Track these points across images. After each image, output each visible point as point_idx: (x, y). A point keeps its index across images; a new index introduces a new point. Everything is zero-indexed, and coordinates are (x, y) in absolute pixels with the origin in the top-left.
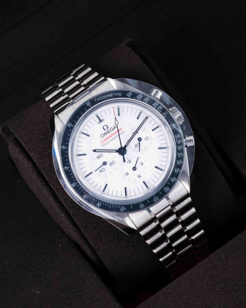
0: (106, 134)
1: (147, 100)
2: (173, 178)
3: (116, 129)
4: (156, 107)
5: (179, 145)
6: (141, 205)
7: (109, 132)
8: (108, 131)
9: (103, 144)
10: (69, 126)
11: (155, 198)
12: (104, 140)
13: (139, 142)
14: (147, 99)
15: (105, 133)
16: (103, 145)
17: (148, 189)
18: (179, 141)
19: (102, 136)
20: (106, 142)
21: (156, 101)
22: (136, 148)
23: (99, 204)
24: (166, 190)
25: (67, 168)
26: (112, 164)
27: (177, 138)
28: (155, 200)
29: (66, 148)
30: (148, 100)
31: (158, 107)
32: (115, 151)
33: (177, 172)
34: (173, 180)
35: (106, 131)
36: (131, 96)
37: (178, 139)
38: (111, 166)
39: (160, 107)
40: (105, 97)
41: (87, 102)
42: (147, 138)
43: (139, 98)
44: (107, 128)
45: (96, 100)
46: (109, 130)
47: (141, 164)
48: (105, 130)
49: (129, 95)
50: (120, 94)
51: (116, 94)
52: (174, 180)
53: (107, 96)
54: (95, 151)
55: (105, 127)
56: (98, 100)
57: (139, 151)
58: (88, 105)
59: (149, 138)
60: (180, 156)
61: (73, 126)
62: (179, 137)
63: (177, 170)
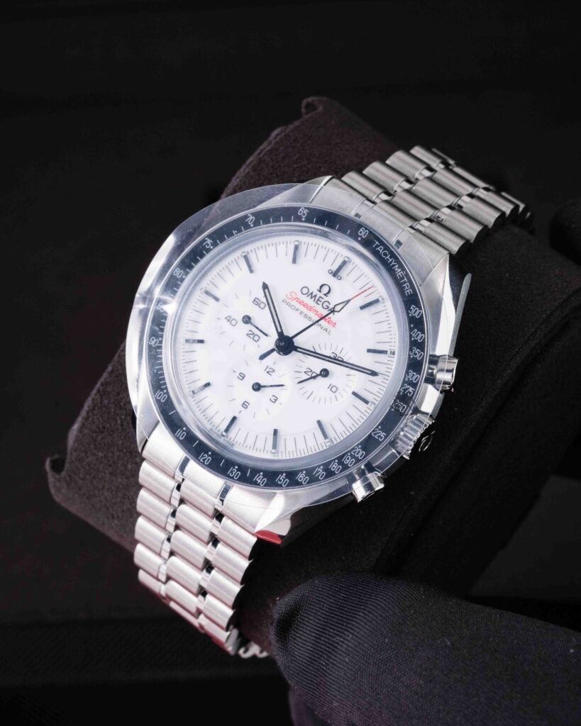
0: (311, 298)
1: (416, 354)
2: (264, 476)
3: (325, 312)
4: (406, 379)
5: (340, 463)
6: (183, 431)
7: (319, 302)
8: (320, 299)
9: (288, 301)
10: (301, 212)
11: (209, 456)
12: (297, 299)
13: (319, 373)
14: (419, 352)
15: (314, 295)
16: (286, 299)
17: (224, 434)
18: (348, 459)
19: (305, 291)
20: (294, 303)
21: (420, 375)
22: (305, 372)
23: (156, 342)
24: (232, 472)
25: (208, 245)
26: (252, 336)
27: (355, 452)
28: (203, 456)
29: (252, 225)
30: (418, 356)
31: (408, 384)
32: (279, 330)
33: (280, 481)
34: (259, 478)
35: (319, 294)
36: (413, 317)
37: (353, 457)
38: (247, 335)
39: (411, 389)
40: (392, 262)
41: (366, 229)
42: (334, 389)
43: (413, 335)
44: (325, 295)
45: (377, 246)
46: (323, 301)
47: (273, 398)
48: (320, 291)
49: (413, 311)
50: (408, 291)
51: (405, 282)
52: (259, 481)
53: (395, 265)
54: (265, 287)
55: (325, 290)
56: (378, 248)
57: (299, 382)
58: (361, 233)
59: (337, 394)
60: (316, 474)
61: (303, 219)
62: (359, 455)
63: (284, 479)
